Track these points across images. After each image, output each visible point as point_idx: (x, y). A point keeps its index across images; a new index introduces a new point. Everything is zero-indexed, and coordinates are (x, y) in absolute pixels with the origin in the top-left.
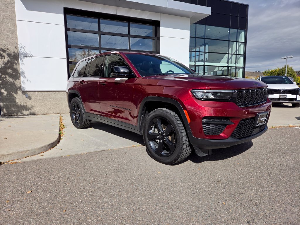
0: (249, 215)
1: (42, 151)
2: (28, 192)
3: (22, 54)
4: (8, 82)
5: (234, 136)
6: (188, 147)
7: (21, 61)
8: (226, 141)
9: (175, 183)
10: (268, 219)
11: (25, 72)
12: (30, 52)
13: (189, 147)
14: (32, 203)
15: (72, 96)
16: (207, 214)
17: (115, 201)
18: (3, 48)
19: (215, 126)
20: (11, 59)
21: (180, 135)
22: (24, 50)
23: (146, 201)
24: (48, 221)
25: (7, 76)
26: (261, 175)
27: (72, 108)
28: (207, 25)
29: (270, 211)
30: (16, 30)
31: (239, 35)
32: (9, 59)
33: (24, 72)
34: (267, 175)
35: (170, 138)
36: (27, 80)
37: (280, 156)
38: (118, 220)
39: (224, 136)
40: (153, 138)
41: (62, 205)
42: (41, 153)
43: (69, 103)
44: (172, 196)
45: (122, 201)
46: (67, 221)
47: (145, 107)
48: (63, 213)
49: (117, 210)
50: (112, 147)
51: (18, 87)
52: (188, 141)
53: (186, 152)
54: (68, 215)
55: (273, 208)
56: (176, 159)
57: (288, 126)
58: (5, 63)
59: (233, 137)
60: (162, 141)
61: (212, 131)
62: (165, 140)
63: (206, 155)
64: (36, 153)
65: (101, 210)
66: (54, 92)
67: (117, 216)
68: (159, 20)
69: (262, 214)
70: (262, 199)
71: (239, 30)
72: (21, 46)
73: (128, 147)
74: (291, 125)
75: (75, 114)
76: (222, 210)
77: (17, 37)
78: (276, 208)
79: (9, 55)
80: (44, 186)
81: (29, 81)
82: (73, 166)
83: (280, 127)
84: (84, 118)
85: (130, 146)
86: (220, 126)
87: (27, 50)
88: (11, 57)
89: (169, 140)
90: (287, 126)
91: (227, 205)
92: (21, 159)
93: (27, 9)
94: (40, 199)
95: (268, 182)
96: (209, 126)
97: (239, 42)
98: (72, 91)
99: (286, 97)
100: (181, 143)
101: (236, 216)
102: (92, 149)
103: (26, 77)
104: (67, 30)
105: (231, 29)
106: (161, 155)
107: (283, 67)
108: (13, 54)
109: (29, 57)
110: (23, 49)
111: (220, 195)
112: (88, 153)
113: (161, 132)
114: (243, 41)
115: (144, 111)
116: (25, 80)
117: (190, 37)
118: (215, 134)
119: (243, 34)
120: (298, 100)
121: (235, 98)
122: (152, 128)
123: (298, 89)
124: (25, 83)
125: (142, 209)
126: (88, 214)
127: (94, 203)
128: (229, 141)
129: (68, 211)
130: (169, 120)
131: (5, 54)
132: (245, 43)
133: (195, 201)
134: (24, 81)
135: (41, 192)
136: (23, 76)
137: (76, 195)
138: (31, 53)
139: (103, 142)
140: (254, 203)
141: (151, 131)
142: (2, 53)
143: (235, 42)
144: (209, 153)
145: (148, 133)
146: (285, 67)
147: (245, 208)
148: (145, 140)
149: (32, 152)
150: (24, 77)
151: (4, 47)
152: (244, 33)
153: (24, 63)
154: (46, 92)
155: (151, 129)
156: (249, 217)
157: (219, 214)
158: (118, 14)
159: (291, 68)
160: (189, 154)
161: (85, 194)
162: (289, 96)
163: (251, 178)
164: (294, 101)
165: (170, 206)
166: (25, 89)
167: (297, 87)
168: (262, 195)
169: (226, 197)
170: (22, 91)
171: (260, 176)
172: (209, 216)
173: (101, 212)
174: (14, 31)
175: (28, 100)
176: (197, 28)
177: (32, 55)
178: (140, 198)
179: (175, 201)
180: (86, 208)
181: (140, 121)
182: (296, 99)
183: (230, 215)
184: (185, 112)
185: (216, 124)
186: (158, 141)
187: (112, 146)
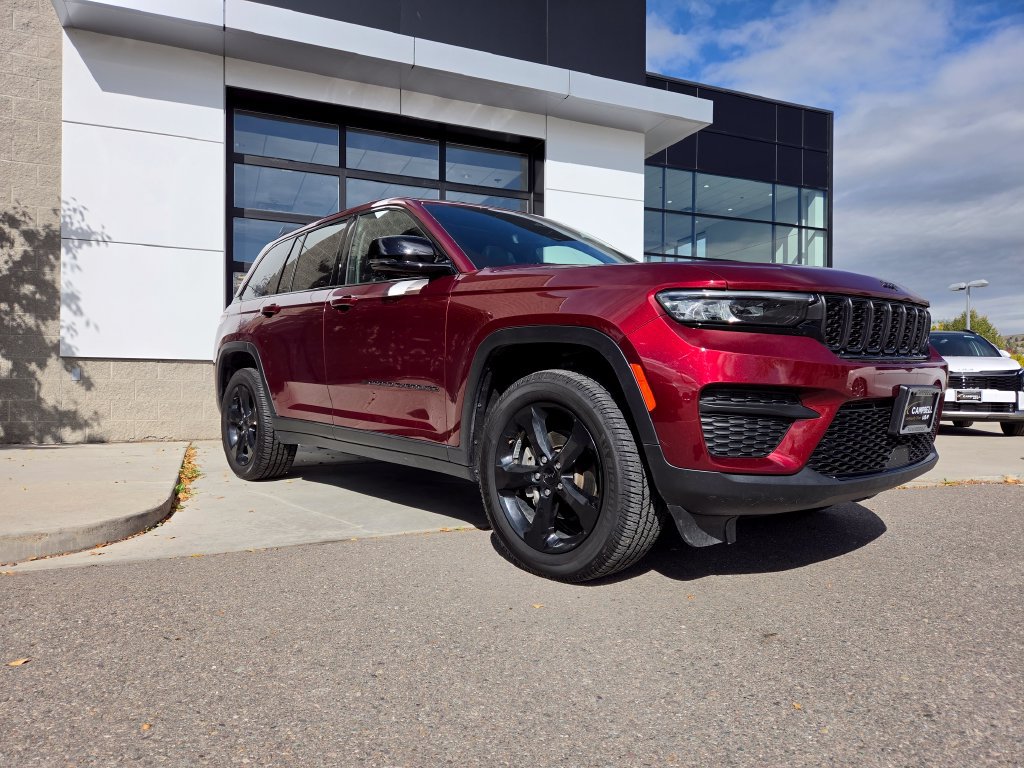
0: (901, 746)
1: (100, 540)
2: (13, 664)
3: (75, 232)
4: (19, 326)
5: (820, 467)
6: (646, 509)
7: (70, 255)
8: (792, 480)
9: (600, 640)
10: (984, 763)
11: (80, 296)
12: (103, 227)
13: (652, 510)
14: (21, 701)
15: (230, 363)
16: (730, 740)
17: (359, 694)
18: (12, 212)
19: (749, 423)
20: (36, 249)
21: (617, 459)
22: (83, 220)
23: (483, 697)
24: (70, 760)
25: (17, 307)
26: (930, 618)
27: (230, 407)
28: (699, 171)
29: (988, 733)
30: (60, 152)
31: (808, 206)
32: (29, 249)
33: (77, 294)
34: (952, 619)
35: (579, 479)
36: (88, 324)
37: (990, 562)
38: (362, 760)
39: (786, 462)
40: (516, 484)
41: (138, 707)
42: (97, 546)
43: (219, 391)
44: (587, 681)
45: (388, 697)
46: (151, 763)
47: (490, 373)
48: (139, 733)
49: (362, 724)
50: (364, 533)
51: (50, 345)
52: (646, 484)
53: (640, 530)
54: (155, 741)
55: (995, 722)
56: (601, 559)
57: (1002, 481)
58: (14, 263)
59: (816, 470)
60: (548, 492)
61: (736, 442)
62: (560, 487)
63: (717, 541)
64: (78, 548)
65: (296, 725)
66: (175, 365)
67: (361, 744)
68: (543, 137)
69: (954, 743)
70: (948, 694)
71: (805, 191)
72: (73, 205)
73: (424, 531)
74: (1011, 478)
75: (240, 428)
76: (790, 729)
77: (59, 176)
78: (1009, 723)
79: (29, 236)
80: (81, 645)
81: (92, 327)
82: (207, 586)
83: (975, 483)
84: (269, 439)
85: (430, 530)
86: (765, 423)
87: (92, 222)
88: (36, 244)
89: (576, 487)
90: (998, 479)
91: (810, 711)
92: (15, 564)
93: (105, 88)
94: (56, 684)
95: (961, 638)
96: (728, 422)
97: (807, 228)
98: (236, 346)
99: (980, 400)
100: (620, 491)
101: (852, 751)
102: (291, 537)
103: (81, 314)
104: (233, 158)
105: (778, 187)
106: (545, 547)
107: (958, 317)
108: (43, 233)
109: (98, 241)
110: (77, 217)
111: (775, 679)
112: (272, 549)
113: (545, 460)
114: (820, 225)
115: (485, 388)
116: (79, 322)
117: (646, 209)
118: (749, 454)
119: (818, 202)
120: (1021, 407)
121: (816, 323)
122: (512, 447)
123: (1018, 371)
124: (75, 331)
125: (465, 724)
126: (241, 740)
127: (272, 701)
128: (802, 483)
129: (160, 726)
130: (575, 407)
131: (14, 233)
132: (828, 231)
133: (679, 698)
134: (74, 323)
135: (64, 664)
136: (74, 307)
137: (204, 675)
138: (107, 232)
139: (332, 517)
140: (917, 706)
141: (507, 459)
142: (6, 228)
143: (794, 226)
144: (728, 536)
145: (496, 468)
146: (964, 317)
147: (881, 723)
148: (487, 494)
149: (60, 542)
150: (75, 313)
151: (15, 208)
152: (822, 199)
153: (78, 262)
154: (145, 363)
155: (510, 450)
156: (903, 753)
157: (779, 742)
158: (406, 112)
159: (984, 321)
160: (649, 539)
161: (239, 670)
162: (991, 395)
163: (891, 625)
164: (1008, 411)
165: (580, 713)
166: (73, 352)
167: (1015, 366)
168: (944, 680)
169: (802, 686)
170: (64, 358)
171: (926, 620)
172: (740, 749)
173: (295, 733)
174: (51, 155)
175: (81, 390)
176: (667, 182)
177: (109, 238)
178: (458, 685)
179: (600, 698)
180: (235, 717)
181: (470, 424)
182: (1015, 406)
183: (825, 745)
184: (636, 371)
185: (752, 416)
186: (536, 495)
187: (363, 528)
